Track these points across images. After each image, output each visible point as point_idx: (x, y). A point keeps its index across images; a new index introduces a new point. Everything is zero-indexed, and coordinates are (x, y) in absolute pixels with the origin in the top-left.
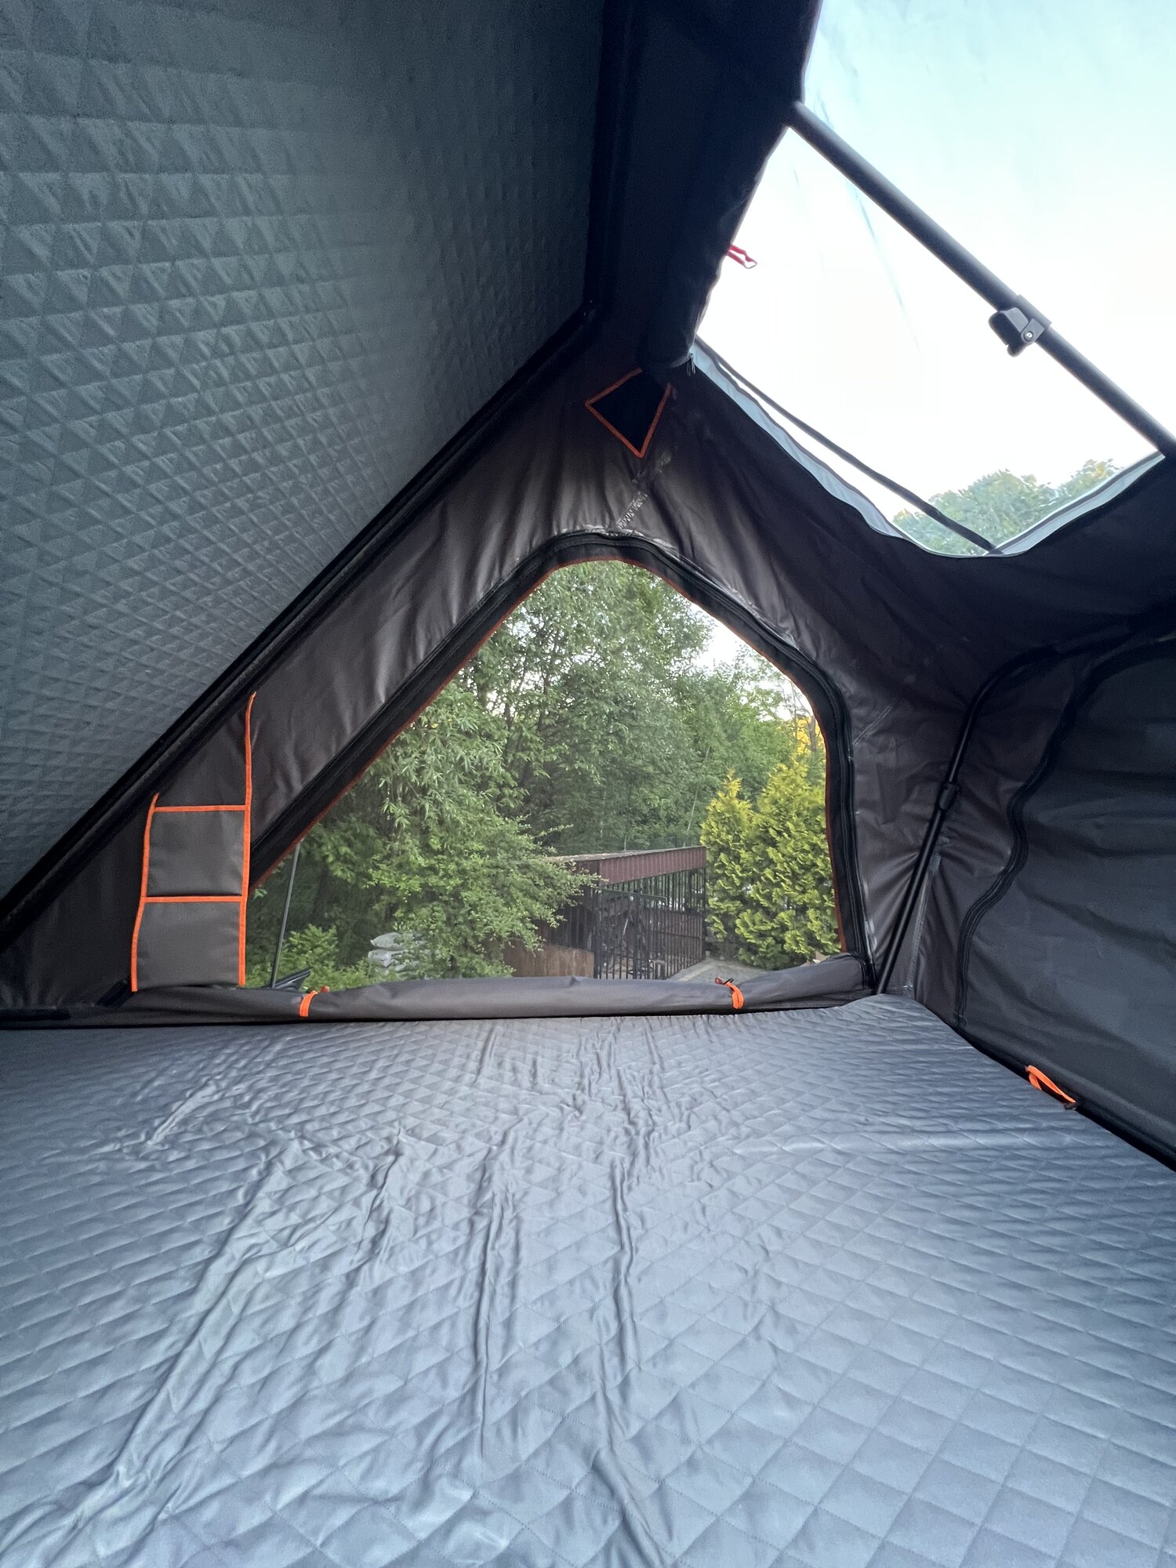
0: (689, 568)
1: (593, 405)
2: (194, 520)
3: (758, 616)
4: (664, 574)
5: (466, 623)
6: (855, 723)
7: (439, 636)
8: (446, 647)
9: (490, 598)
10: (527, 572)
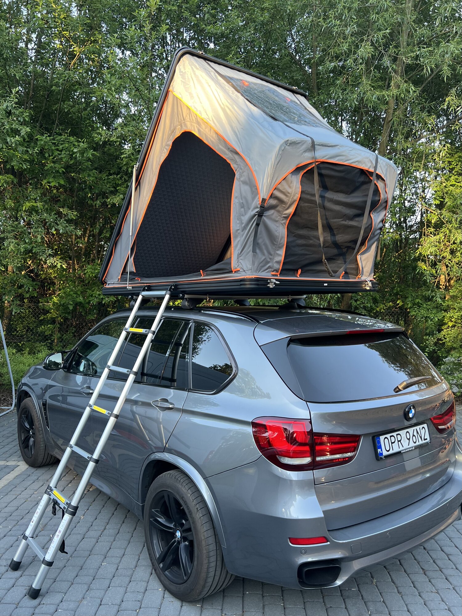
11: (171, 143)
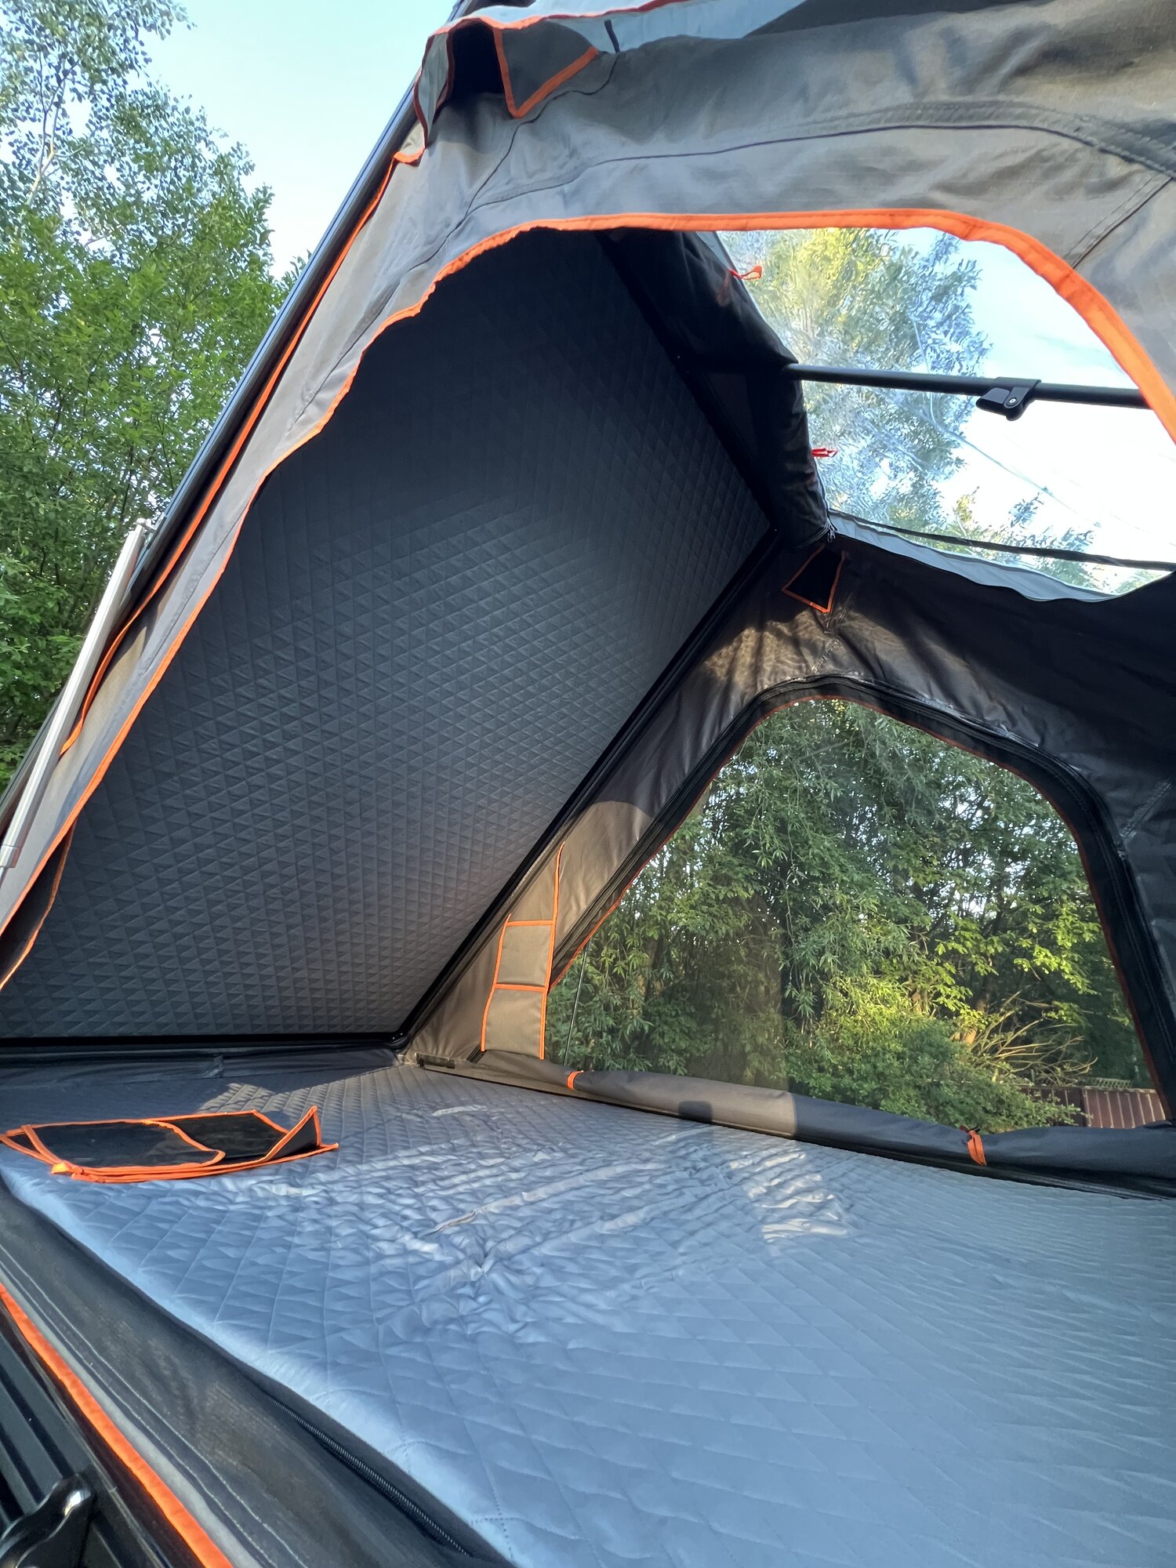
0: (883, 689)
1: (788, 589)
2: (501, 731)
3: (957, 714)
4: (861, 700)
5: (696, 771)
6: (1116, 809)
7: (677, 784)
8: (680, 792)
9: (712, 750)
10: (739, 726)
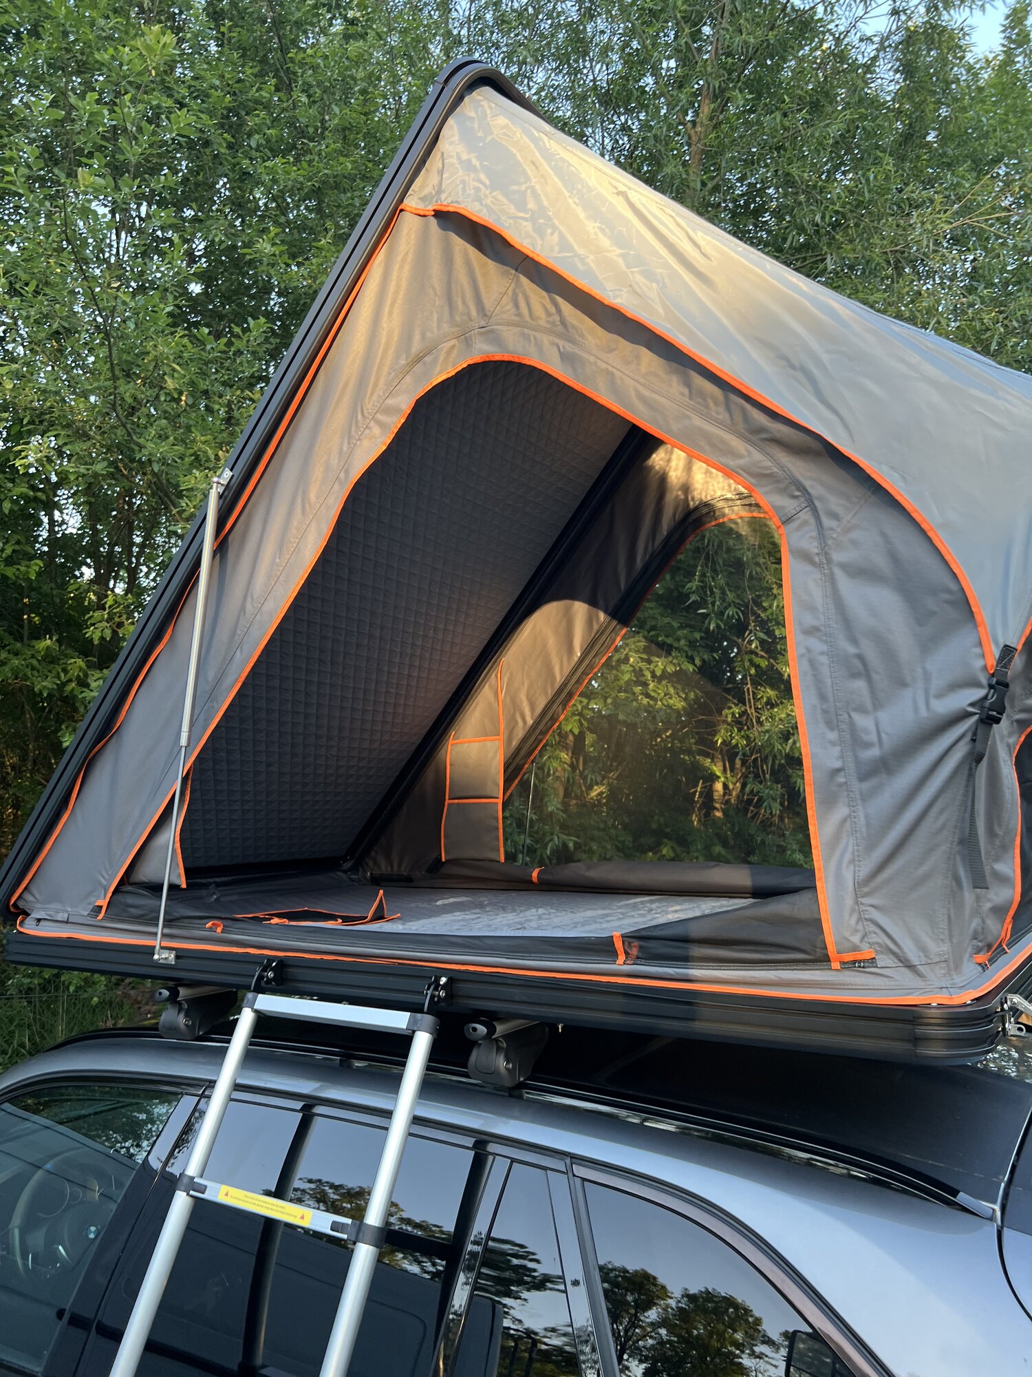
7: (613, 602)
11: (405, 402)
